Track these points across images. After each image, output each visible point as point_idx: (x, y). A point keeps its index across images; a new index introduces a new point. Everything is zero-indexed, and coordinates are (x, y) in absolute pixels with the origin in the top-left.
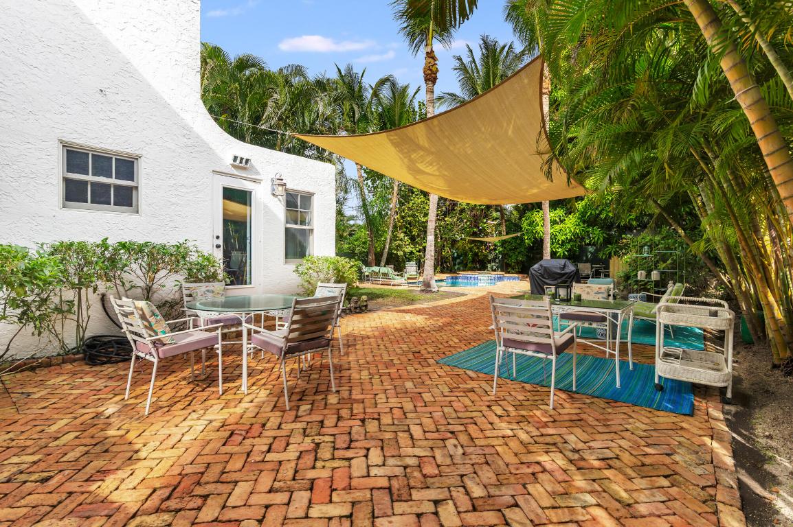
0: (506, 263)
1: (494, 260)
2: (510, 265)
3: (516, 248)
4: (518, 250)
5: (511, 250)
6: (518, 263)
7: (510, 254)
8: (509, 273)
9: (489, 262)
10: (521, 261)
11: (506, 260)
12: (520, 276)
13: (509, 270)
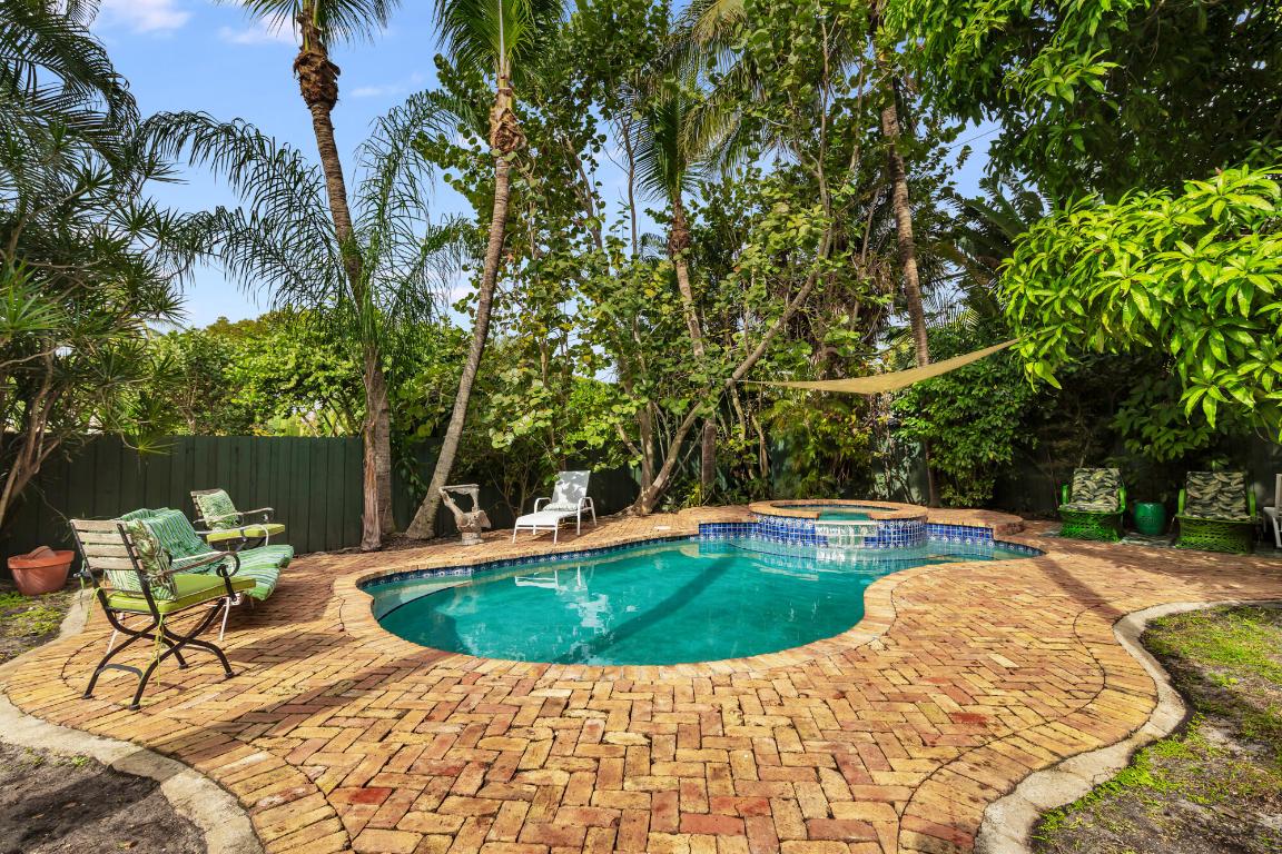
0: (934, 469)
1: (894, 460)
2: (952, 479)
3: (969, 418)
4: (980, 424)
5: (950, 423)
6: (979, 470)
7: (949, 436)
8: (946, 504)
9: (879, 465)
10: (993, 463)
11: (933, 462)
12: (997, 521)
13: (948, 494)
